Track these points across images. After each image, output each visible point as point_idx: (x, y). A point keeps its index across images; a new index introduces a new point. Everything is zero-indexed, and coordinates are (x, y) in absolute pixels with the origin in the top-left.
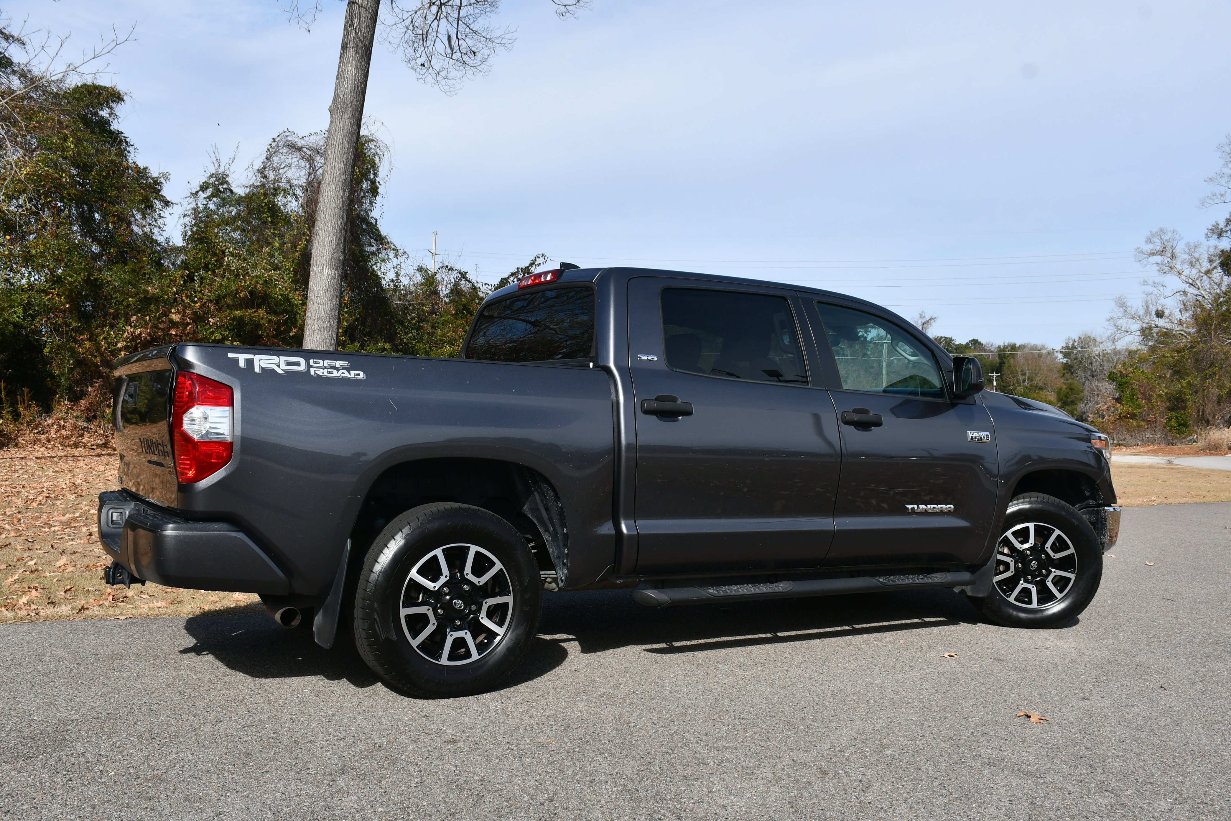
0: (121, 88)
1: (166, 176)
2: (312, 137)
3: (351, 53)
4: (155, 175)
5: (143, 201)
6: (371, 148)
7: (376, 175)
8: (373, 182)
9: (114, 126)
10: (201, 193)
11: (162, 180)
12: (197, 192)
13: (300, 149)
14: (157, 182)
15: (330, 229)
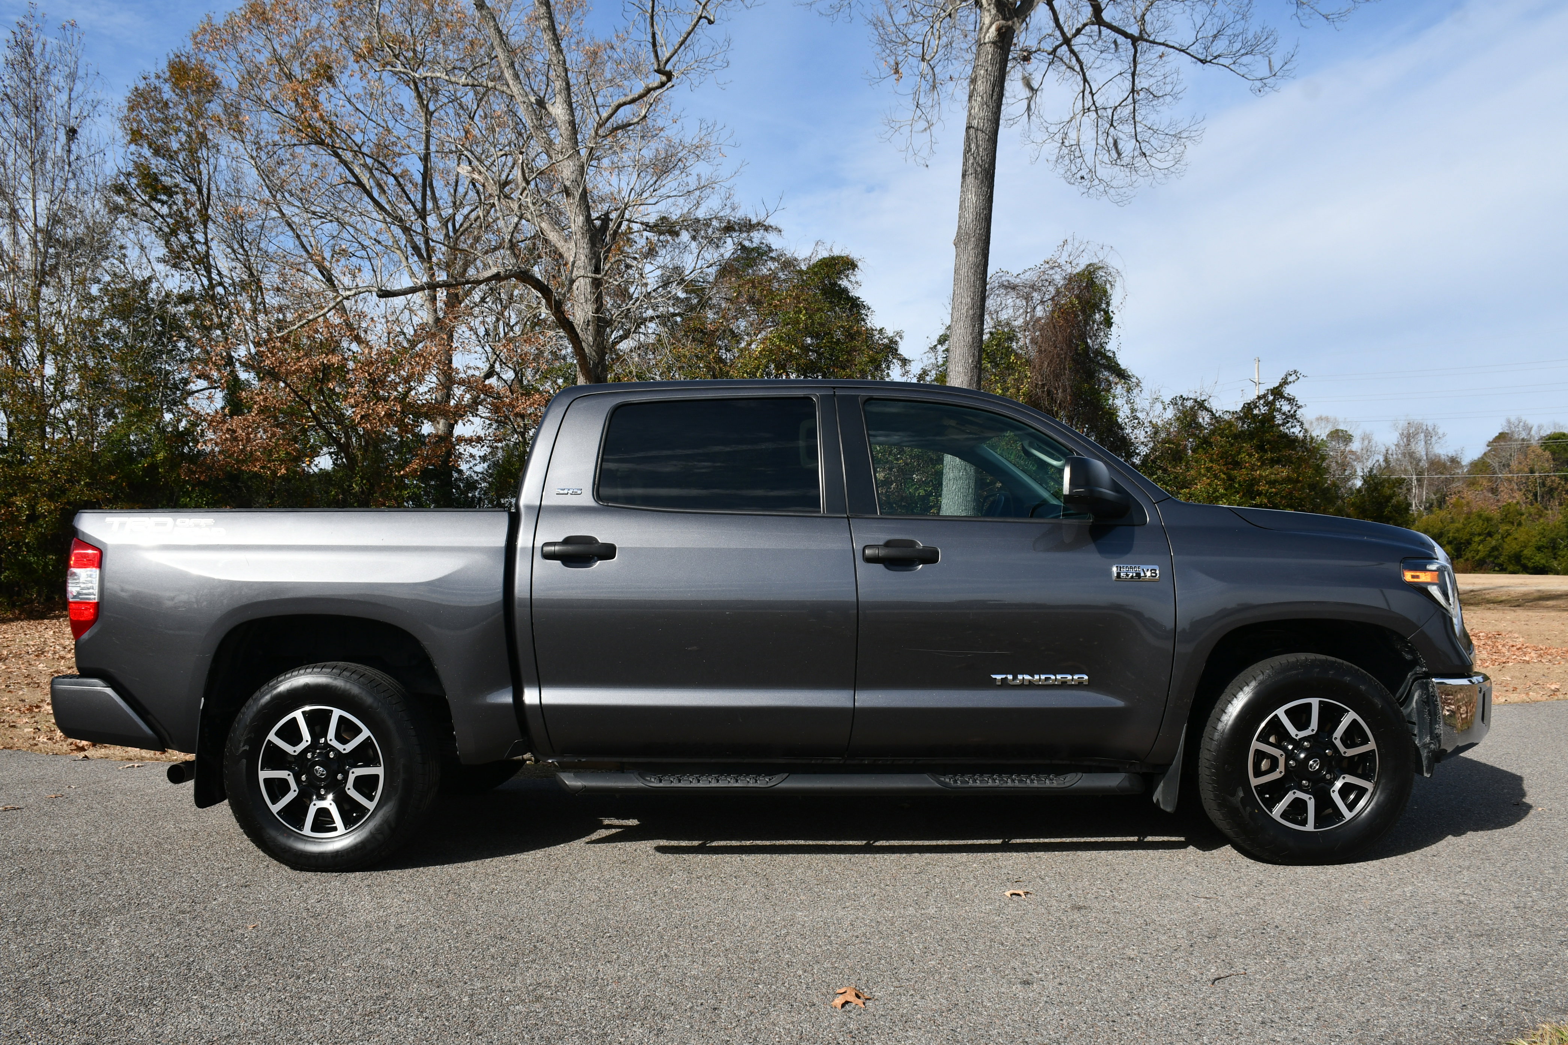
0: (854, 255)
1: (900, 334)
2: (1028, 273)
3: (970, 179)
4: (891, 334)
5: (871, 362)
6: (1102, 276)
7: (1108, 304)
8: (1106, 312)
9: (854, 293)
10: (939, 346)
11: (898, 339)
12: (936, 346)
13: (1014, 288)
14: (892, 342)
15: (961, 369)
